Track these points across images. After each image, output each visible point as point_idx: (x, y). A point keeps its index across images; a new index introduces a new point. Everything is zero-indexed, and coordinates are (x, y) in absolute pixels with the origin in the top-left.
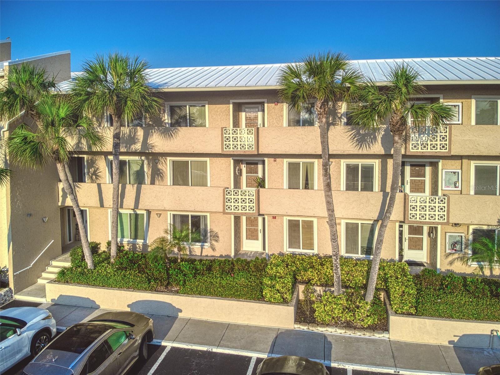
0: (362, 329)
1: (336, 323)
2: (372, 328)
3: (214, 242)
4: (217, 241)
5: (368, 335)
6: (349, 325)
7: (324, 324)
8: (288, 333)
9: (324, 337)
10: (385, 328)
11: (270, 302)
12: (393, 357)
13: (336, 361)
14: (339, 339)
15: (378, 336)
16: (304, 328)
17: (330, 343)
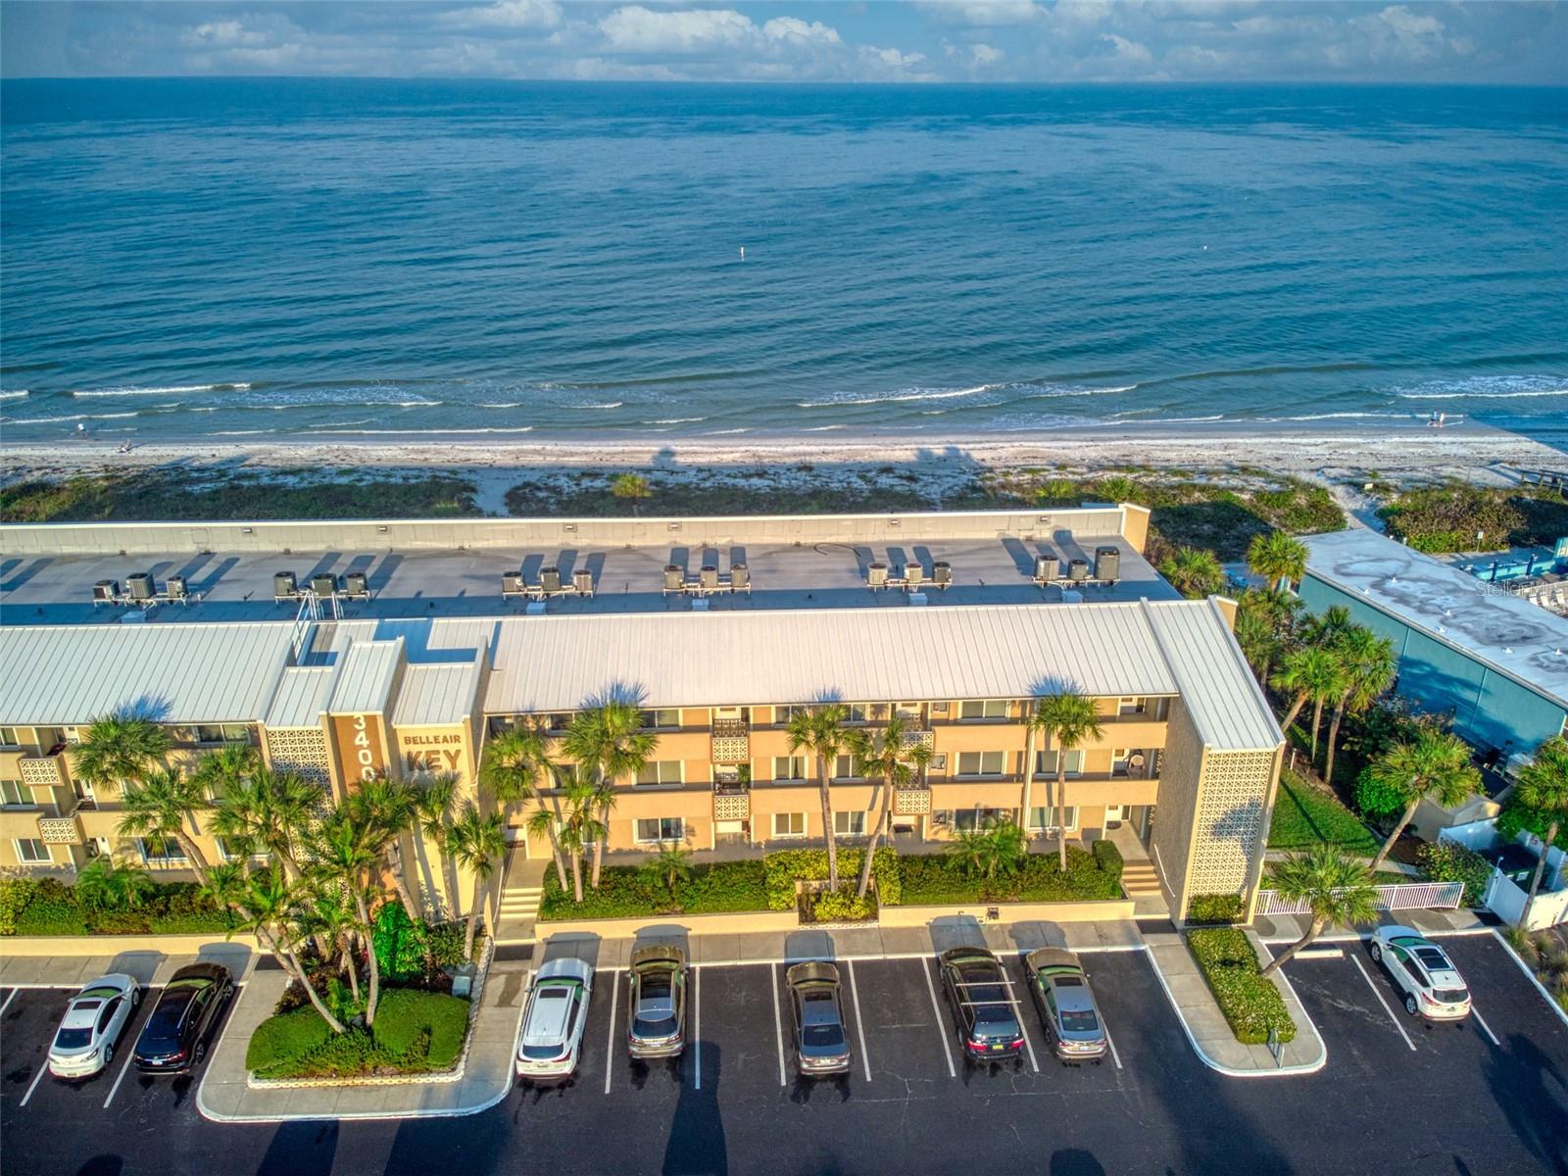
0: (857, 920)
1: (835, 919)
2: (865, 919)
3: (690, 837)
4: (693, 835)
5: (861, 926)
6: (845, 919)
7: (824, 921)
8: (795, 934)
9: (825, 933)
10: (874, 917)
11: (776, 911)
12: (882, 944)
13: (840, 955)
14: (837, 933)
15: (869, 925)
16: (807, 927)
17: (832, 940)
